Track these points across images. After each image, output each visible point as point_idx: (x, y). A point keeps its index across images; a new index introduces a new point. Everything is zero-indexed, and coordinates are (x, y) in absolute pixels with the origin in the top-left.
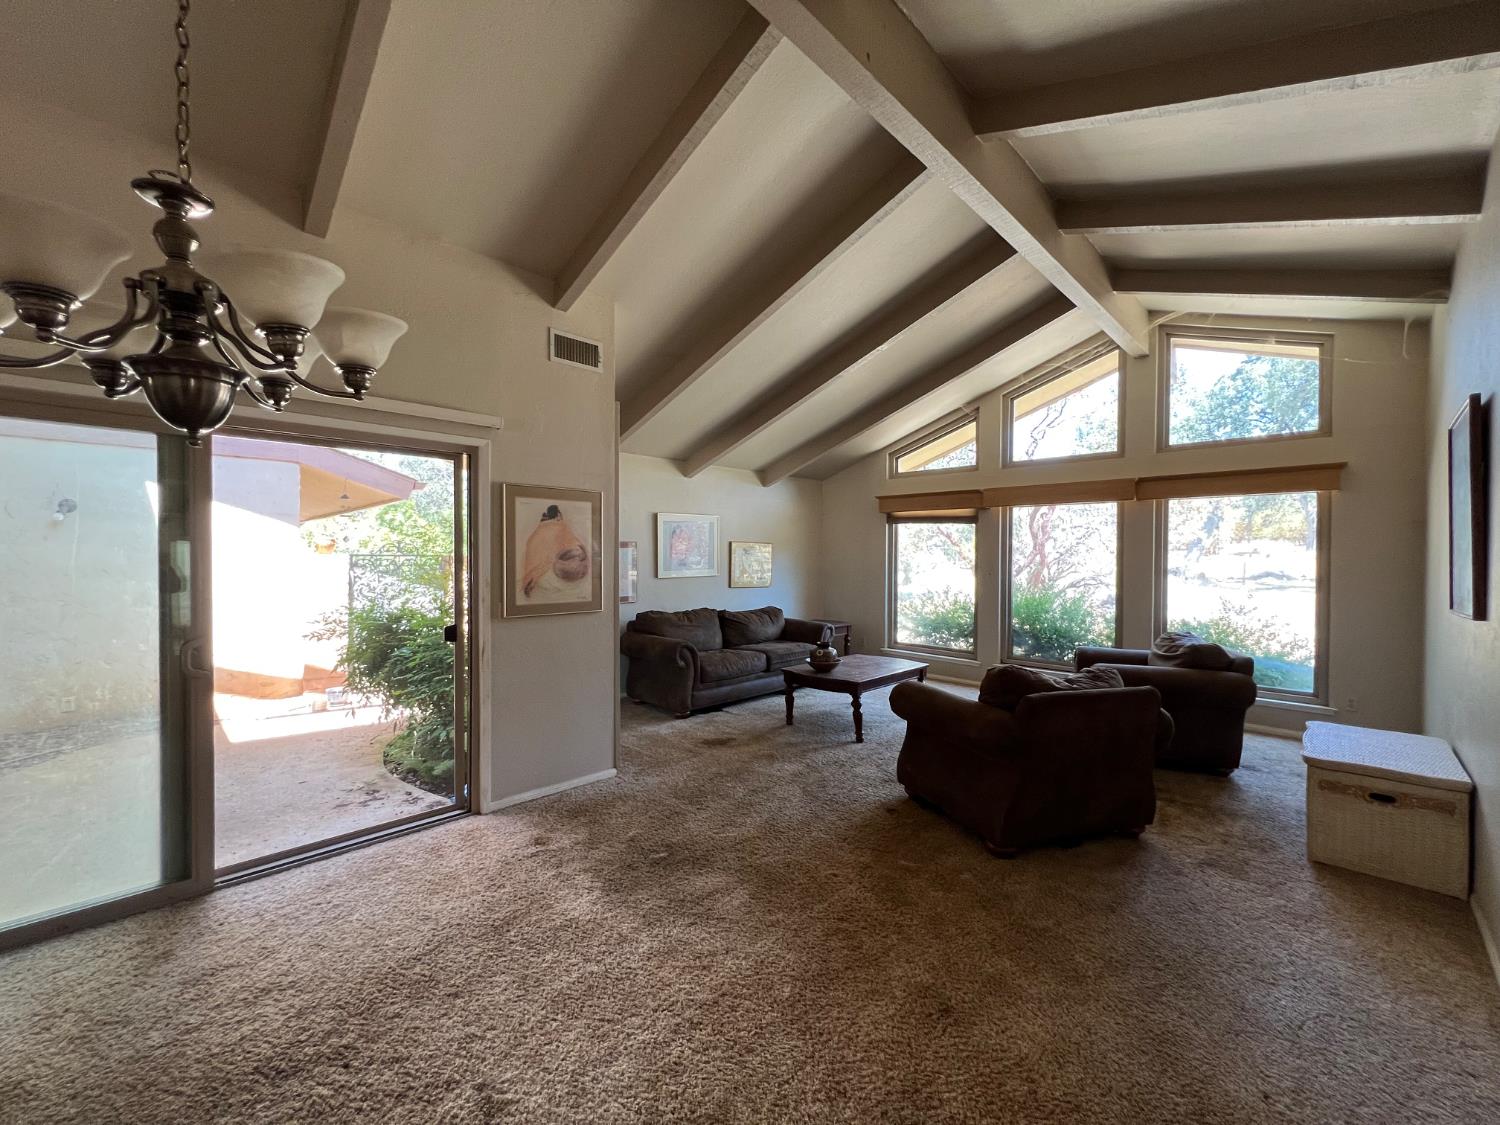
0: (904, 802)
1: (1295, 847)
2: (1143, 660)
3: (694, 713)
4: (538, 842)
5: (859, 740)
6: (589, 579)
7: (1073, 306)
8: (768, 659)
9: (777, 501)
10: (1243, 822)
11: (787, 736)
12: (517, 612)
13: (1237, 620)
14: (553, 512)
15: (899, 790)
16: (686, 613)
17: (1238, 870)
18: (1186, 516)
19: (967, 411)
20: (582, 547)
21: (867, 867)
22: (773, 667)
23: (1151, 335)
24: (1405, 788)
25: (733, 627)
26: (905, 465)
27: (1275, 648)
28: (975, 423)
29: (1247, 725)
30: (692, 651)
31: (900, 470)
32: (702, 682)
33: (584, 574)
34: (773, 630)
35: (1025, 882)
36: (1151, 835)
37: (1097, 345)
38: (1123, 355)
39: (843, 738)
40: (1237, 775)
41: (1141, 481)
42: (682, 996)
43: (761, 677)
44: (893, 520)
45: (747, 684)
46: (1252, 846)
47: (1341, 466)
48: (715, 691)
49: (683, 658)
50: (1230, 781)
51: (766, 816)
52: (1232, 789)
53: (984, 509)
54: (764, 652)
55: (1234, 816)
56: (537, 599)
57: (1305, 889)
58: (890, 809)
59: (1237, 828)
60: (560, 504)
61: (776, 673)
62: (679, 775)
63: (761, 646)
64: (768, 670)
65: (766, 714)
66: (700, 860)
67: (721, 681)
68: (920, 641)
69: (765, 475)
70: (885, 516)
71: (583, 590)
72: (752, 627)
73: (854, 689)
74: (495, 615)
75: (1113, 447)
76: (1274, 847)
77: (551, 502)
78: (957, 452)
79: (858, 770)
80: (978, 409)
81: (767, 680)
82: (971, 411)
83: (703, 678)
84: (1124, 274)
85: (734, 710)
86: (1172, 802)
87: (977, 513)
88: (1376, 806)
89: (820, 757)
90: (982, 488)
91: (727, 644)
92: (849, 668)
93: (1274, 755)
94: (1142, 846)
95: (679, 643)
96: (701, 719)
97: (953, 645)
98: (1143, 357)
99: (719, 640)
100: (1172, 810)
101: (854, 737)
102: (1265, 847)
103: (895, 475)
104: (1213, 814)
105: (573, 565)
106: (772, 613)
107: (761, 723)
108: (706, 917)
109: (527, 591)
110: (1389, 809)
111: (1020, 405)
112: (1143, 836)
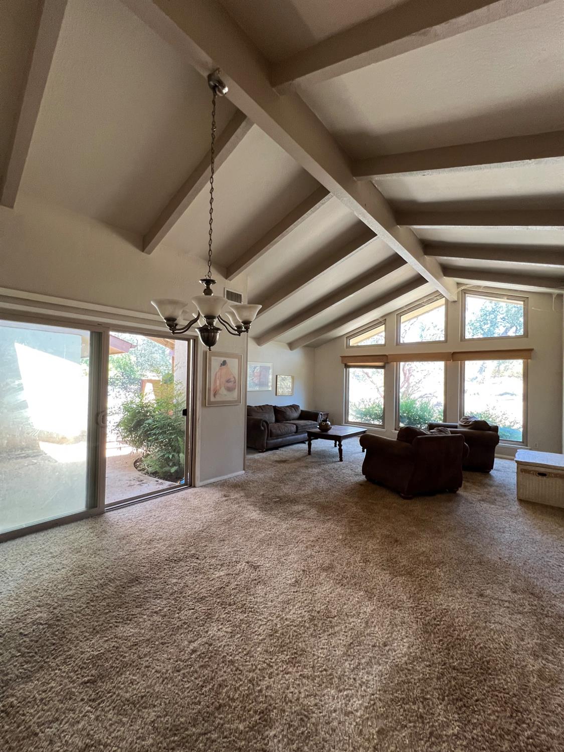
0: (366, 482)
1: (513, 496)
2: (456, 427)
3: (267, 450)
4: (225, 496)
5: (341, 460)
6: (236, 390)
7: (427, 282)
8: (297, 427)
9: (296, 357)
10: (493, 488)
11: (309, 459)
12: (211, 404)
13: (491, 412)
14: (224, 363)
15: (363, 478)
16: (260, 407)
17: (493, 502)
18: (471, 367)
19: (381, 320)
20: (234, 378)
21: (357, 502)
22: (299, 431)
23: (458, 293)
24: (550, 471)
25: (280, 413)
26: (353, 342)
27: (508, 424)
28: (384, 326)
29: (496, 455)
30: (266, 422)
31: (351, 345)
32: (271, 437)
33: (235, 389)
34: (296, 415)
35: (417, 507)
36: (461, 492)
37: (437, 295)
38: (447, 301)
39: (334, 460)
40: (492, 472)
41: (454, 353)
42: (305, 539)
43: (293, 435)
44: (347, 366)
45: (288, 438)
46: (497, 495)
47: (532, 350)
48: (275, 441)
49: (263, 426)
50: (490, 475)
51: (312, 487)
52: (490, 477)
53: (388, 363)
54: (295, 424)
55: (491, 486)
56: (218, 399)
57: (516, 507)
58: (361, 484)
59: (492, 490)
60: (227, 359)
61: (302, 433)
62: (271, 473)
63: (292, 422)
64: (297, 432)
65: (298, 451)
66: (294, 501)
67: (278, 436)
68: (359, 420)
69: (291, 345)
70: (344, 365)
71: (234, 395)
72: (288, 413)
73: (338, 439)
74: (204, 405)
75: (443, 339)
76: (505, 495)
77: (223, 359)
78: (376, 338)
79: (344, 471)
80: (386, 320)
81: (296, 436)
82: (383, 320)
83: (271, 435)
84: (448, 271)
85: (283, 449)
86: (468, 481)
87: (385, 364)
88: (540, 477)
89: (326, 467)
90: (387, 354)
91: (277, 421)
92: (334, 430)
93: (507, 465)
94: (458, 495)
95: (261, 420)
96: (270, 452)
97: (372, 422)
98: (455, 302)
99: (274, 419)
100: (467, 484)
101: (339, 459)
102: (502, 495)
103: (348, 347)
104: (483, 485)
105: (230, 385)
106: (295, 407)
107: (297, 454)
108: (303, 518)
109: (215, 395)
110: (545, 478)
111: (403, 318)
112: (458, 492)
